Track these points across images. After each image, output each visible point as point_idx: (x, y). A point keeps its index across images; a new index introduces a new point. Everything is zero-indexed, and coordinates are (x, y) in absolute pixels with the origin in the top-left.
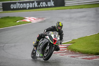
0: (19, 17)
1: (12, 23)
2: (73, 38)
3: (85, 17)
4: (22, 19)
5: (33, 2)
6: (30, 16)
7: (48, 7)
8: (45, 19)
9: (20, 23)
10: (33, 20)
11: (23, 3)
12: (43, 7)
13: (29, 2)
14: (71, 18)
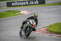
1: (13, 14)
2: (50, 24)
3: (57, 10)
4: (19, 12)
8: (33, 12)
9: (18, 15)
11: (19, 2)
12: (32, 5)
13: (23, 2)
14: (49, 11)
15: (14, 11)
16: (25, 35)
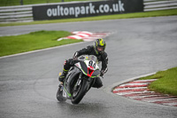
0: (62, 32)
1: (49, 41)
2: (158, 69)
5: (86, 5)
6: (81, 30)
7: (113, 13)
10: (87, 36)
11: (69, 6)
12: (105, 14)
13: (80, 5)
14: (154, 33)
15: (53, 32)
16: (70, 98)
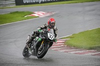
8: (53, 13)
9: (28, 18)
